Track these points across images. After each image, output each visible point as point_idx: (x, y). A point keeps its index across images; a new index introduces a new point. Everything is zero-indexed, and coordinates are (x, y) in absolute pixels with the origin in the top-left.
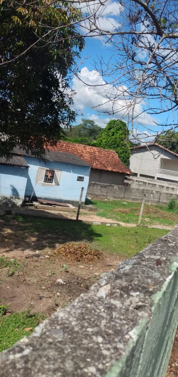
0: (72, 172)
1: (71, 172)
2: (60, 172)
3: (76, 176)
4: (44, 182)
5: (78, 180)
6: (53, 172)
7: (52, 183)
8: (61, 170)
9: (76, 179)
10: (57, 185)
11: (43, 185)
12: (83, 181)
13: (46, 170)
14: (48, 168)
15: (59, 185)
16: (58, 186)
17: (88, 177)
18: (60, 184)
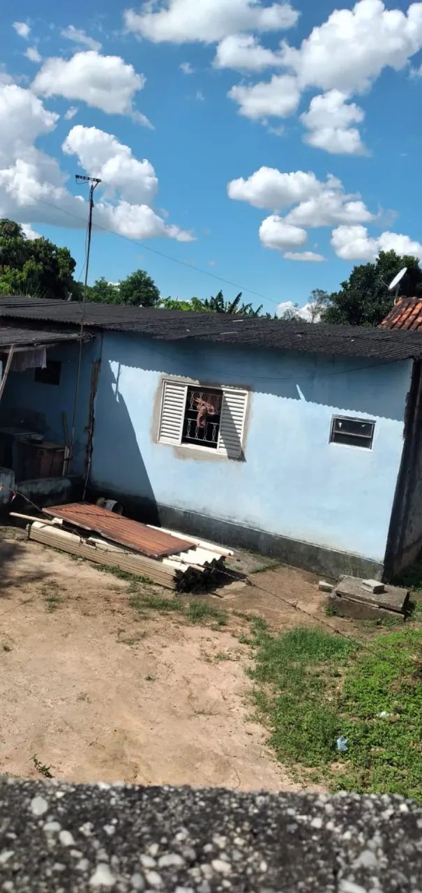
0: (302, 396)
1: (298, 398)
2: (246, 398)
3: (326, 414)
4: (184, 440)
5: (336, 438)
6: (215, 396)
7: (214, 446)
8: (249, 389)
9: (327, 432)
10: (234, 459)
11: (180, 454)
12: (366, 443)
13: (190, 388)
14: (194, 379)
15: (241, 458)
16: (237, 463)
17: (400, 426)
18: (246, 456)
